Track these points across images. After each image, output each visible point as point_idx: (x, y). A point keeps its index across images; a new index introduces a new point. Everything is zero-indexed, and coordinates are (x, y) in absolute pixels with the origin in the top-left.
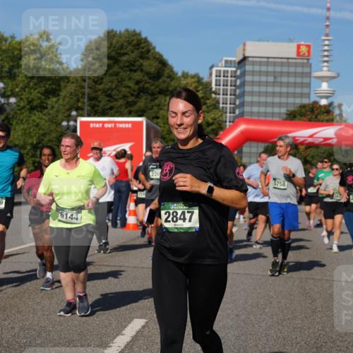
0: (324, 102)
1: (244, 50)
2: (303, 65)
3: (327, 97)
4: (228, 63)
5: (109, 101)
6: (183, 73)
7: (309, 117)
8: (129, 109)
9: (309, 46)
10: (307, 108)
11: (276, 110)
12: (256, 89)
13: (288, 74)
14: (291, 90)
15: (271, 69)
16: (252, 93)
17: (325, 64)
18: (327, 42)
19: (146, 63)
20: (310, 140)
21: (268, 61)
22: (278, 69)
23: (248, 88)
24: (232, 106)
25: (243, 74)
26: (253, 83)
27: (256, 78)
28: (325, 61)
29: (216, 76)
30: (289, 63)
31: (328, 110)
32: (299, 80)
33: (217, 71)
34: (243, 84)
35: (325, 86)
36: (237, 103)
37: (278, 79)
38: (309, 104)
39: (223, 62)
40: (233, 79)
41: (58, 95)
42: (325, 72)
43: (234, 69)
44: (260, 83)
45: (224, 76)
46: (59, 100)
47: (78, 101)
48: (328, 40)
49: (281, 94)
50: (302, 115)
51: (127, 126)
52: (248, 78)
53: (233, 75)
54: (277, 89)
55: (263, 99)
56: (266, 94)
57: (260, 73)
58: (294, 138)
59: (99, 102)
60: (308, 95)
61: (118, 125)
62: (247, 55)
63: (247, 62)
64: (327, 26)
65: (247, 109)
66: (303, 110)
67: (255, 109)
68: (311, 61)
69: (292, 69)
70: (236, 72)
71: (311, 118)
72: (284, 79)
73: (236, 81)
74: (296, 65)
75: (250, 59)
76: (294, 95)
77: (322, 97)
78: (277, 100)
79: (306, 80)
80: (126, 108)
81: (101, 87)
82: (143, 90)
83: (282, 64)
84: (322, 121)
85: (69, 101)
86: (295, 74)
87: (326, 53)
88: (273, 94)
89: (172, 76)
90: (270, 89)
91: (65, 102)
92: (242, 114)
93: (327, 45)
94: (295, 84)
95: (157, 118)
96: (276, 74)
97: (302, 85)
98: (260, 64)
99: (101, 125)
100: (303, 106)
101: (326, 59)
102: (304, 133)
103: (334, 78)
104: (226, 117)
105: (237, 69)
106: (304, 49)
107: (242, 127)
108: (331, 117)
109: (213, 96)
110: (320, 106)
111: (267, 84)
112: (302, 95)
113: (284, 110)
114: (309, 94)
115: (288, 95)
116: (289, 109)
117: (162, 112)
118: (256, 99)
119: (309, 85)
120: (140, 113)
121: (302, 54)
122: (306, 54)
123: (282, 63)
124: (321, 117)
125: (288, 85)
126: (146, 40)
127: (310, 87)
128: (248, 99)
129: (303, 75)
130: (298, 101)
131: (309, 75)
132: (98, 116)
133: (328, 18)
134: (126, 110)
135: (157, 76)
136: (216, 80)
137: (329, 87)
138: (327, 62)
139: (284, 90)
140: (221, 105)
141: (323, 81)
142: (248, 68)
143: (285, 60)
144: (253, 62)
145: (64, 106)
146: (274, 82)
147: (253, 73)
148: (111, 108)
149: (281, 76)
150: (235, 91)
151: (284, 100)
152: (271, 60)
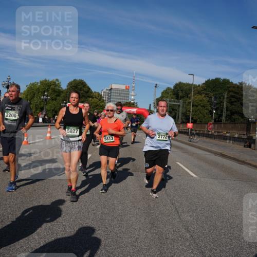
0: (132, 102)
2: (127, 91)
4: (107, 90)
6: (95, 92)
9: (129, 86)
15: (118, 92)
16: (113, 98)
19: (84, 89)
21: (118, 90)
23: (112, 97)
25: (111, 93)
26: (113, 95)
29: (103, 93)
30: (123, 90)
31: (133, 104)
33: (103, 91)
34: (111, 95)
35: (133, 97)
36: (109, 100)
37: (120, 95)
41: (60, 96)
42: (133, 94)
44: (115, 96)
45: (105, 93)
53: (108, 93)
55: (116, 100)
57: (115, 93)
62: (112, 87)
64: (134, 81)
68: (129, 90)
71: (129, 106)
72: (122, 95)
73: (109, 95)
74: (125, 91)
75: (113, 89)
76: (125, 99)
77: (132, 100)
82: (83, 96)
84: (132, 107)
86: (125, 94)
89: (92, 92)
94: (125, 96)
96: (120, 93)
97: (127, 97)
98: (116, 90)
100: (127, 103)
101: (133, 90)
102: (128, 110)
103: (135, 95)
105: (109, 91)
106: (127, 87)
109: (103, 98)
111: (117, 96)
112: (127, 99)
114: (129, 99)
119: (129, 97)
123: (121, 90)
125: (123, 96)
126: (85, 82)
129: (127, 94)
130: (126, 101)
131: (129, 94)
133: (134, 79)
135: (87, 92)
139: (122, 98)
140: (104, 101)
142: (112, 91)
145: (61, 99)
147: (114, 93)
150: (108, 97)
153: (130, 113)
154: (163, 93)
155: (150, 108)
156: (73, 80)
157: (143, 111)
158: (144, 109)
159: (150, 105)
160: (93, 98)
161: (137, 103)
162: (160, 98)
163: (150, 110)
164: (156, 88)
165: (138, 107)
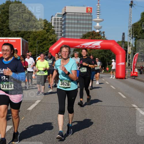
0: (98, 31)
1: (65, 10)
2: (89, 16)
3: (99, 29)
4: (59, 15)
5: (8, 30)
7: (91, 37)
9: (91, 8)
11: (79, 34)
12: (70, 26)
13: (83, 20)
14: (84, 26)
15: (76, 17)
16: (69, 27)
17: (98, 16)
18: (98, 7)
20: (90, 47)
21: (75, 14)
22: (79, 18)
23: (67, 25)
24: (61, 33)
25: (65, 20)
26: (69, 23)
27: (70, 21)
29: (54, 20)
30: (83, 15)
31: (98, 34)
32: (87, 22)
33: (54, 18)
34: (65, 24)
35: (98, 24)
36: (63, 31)
37: (79, 22)
38: (91, 32)
39: (57, 14)
40: (61, 21)
42: (98, 19)
43: (61, 17)
44: (72, 23)
45: (57, 20)
48: (99, 6)
49: (80, 28)
50: (89, 36)
51: (14, 41)
52: (67, 21)
54: (79, 26)
55: (73, 30)
56: (74, 28)
57: (72, 19)
58: (83, 46)
59: (4, 31)
60: (91, 28)
61: (10, 41)
62: (66, 12)
63: (66, 14)
65: (67, 34)
66: (89, 34)
67: (70, 34)
68: (92, 14)
69: (85, 18)
70: (62, 19)
71: (92, 38)
72: (82, 22)
73: (62, 23)
74: (86, 16)
75: (68, 13)
76: (86, 28)
77: (97, 29)
78: (79, 30)
79: (90, 22)
80: (16, 33)
81: (5, 24)
83: (80, 16)
84: (96, 39)
86: (86, 20)
87: (98, 11)
88: (77, 28)
90: (76, 26)
92: (65, 36)
93: (99, 8)
94: (86, 24)
96: (78, 20)
97: (89, 24)
98: (72, 15)
100: (89, 33)
101: (98, 13)
104: (58, 37)
105: (62, 17)
106: (89, 9)
107: (63, 41)
108: (100, 37)
109: (53, 28)
110: (96, 33)
111: (75, 23)
112: (89, 28)
113: (81, 34)
115: (83, 28)
116: (83, 34)
117: (31, 35)
118: (70, 30)
119: (91, 24)
120: (22, 36)
121: (88, 11)
122: (90, 12)
123: (80, 15)
124: (96, 37)
125: (83, 24)
127: (92, 25)
128: (67, 30)
129: (89, 20)
130: (87, 31)
131: (91, 20)
132: (4, 37)
136: (54, 22)
137: (99, 25)
138: (99, 15)
139: (82, 26)
140: (56, 32)
141: (97, 23)
142: (67, 17)
143: (82, 14)
144: (69, 14)
147: (69, 19)
148: (10, 33)
149: (80, 20)
150: (62, 26)
151: (81, 30)
152: (76, 14)
153: (91, 49)
155: (123, 38)
156: (5, 3)
157: (111, 44)
159: (124, 34)
161: (104, 32)
162: (138, 22)
163: (123, 41)
164: (131, 7)
165: (105, 39)
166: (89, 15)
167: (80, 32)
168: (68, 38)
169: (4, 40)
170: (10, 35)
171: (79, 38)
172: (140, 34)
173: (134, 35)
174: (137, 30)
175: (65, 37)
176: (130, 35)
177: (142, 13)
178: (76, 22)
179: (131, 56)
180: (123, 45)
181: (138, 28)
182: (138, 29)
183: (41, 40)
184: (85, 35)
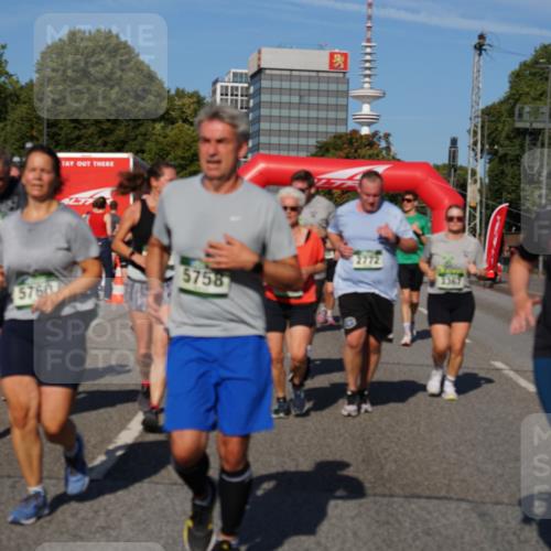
0: (365, 131)
1: (259, 59)
2: (337, 81)
3: (369, 124)
4: (237, 77)
6: (178, 91)
7: (346, 151)
8: (104, 138)
9: (345, 55)
10: (344, 139)
11: (303, 141)
12: (275, 112)
13: (318, 93)
14: (322, 114)
15: (295, 85)
16: (270, 119)
17: (367, 79)
18: (368, 50)
20: (350, 183)
21: (290, 74)
22: (305, 86)
23: (264, 112)
25: (258, 92)
26: (271, 104)
27: (276, 98)
28: (366, 76)
29: (222, 95)
30: (319, 77)
31: (370, 141)
32: (332, 101)
33: (222, 87)
34: (258, 106)
35: (366, 109)
38: (346, 134)
39: (231, 75)
40: (245, 98)
41: (5, 119)
42: (367, 90)
43: (246, 85)
44: (280, 105)
45: (232, 95)
46: (6, 125)
47: (32, 128)
48: (370, 47)
49: (308, 120)
50: (340, 149)
51: (108, 164)
52: (265, 98)
53: (245, 93)
54: (304, 113)
55: (284, 126)
56: (289, 119)
57: (281, 91)
58: (329, 180)
60: (345, 122)
61: (95, 163)
62: (262, 66)
63: (263, 76)
64: (369, 27)
65: (263, 139)
66: (339, 142)
67: (274, 140)
68: (348, 75)
69: (323, 86)
70: (248, 88)
71: (350, 152)
72: (313, 100)
73: (248, 102)
74: (328, 80)
75: (268, 72)
76: (327, 121)
77: (363, 124)
78: (303, 127)
79: (342, 101)
80: (100, 137)
83: (310, 79)
84: (363, 157)
85: (20, 128)
86: (328, 93)
87: (368, 65)
88: (299, 120)
90: (294, 113)
91: (14, 130)
92: (257, 147)
93: (370, 54)
94: (327, 107)
95: (143, 152)
96: (302, 93)
97: (337, 108)
98: (281, 78)
99: (72, 163)
100: (338, 137)
101: (368, 72)
103: (378, 97)
105: (250, 85)
106: (339, 59)
107: (261, 166)
108: (376, 152)
110: (361, 137)
111: (290, 105)
112: (337, 121)
113: (313, 142)
114: (346, 119)
115: (318, 121)
116: (319, 139)
117: (148, 144)
118: (275, 126)
119: (345, 108)
121: (336, 65)
122: (342, 66)
123: (310, 77)
124: (363, 152)
125: (318, 107)
127: (347, 110)
128: (264, 126)
129: (337, 94)
130: (332, 129)
131: (346, 94)
133: (370, 18)
134: (100, 142)
136: (222, 100)
137: (371, 110)
138: (369, 76)
139: (313, 114)
141: (364, 103)
142: (265, 84)
143: (314, 74)
144: (272, 75)
145: (14, 134)
146: (300, 103)
147: (272, 90)
149: (309, 96)
151: (313, 128)
152: (294, 73)
154: (517, 77)
155: (453, 155)
157: (418, 174)
158: (424, 166)
159: (454, 142)
160: (173, 122)
161: (387, 136)
162: (502, 103)
163: (452, 166)
164: (480, 54)
165: (394, 158)
166: (337, 78)
167: (308, 134)
168: (267, 152)
169: (76, 160)
170: (81, 142)
171: (303, 154)
172: (507, 142)
173: (487, 147)
174: (496, 129)
175: (258, 150)
176: (475, 144)
177: (513, 73)
178: (295, 99)
179: (478, 215)
180: (452, 179)
181: (498, 120)
182: (500, 126)
183: (183, 158)
184: (326, 143)
